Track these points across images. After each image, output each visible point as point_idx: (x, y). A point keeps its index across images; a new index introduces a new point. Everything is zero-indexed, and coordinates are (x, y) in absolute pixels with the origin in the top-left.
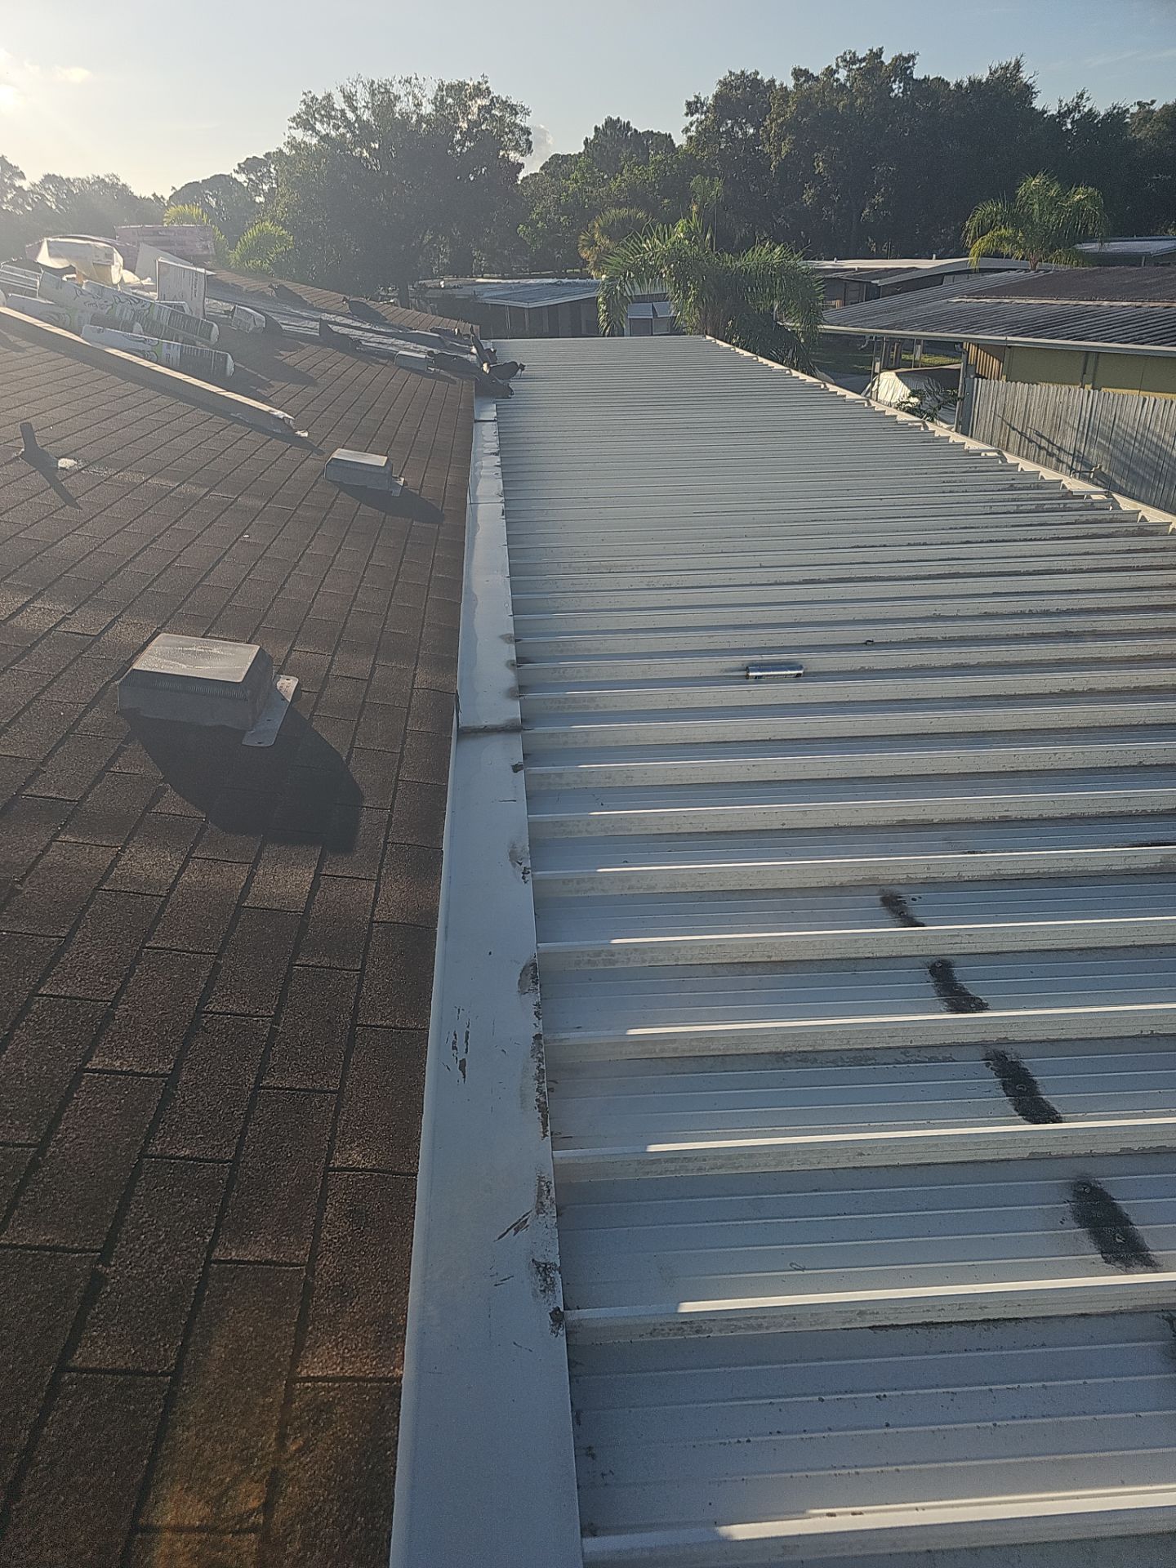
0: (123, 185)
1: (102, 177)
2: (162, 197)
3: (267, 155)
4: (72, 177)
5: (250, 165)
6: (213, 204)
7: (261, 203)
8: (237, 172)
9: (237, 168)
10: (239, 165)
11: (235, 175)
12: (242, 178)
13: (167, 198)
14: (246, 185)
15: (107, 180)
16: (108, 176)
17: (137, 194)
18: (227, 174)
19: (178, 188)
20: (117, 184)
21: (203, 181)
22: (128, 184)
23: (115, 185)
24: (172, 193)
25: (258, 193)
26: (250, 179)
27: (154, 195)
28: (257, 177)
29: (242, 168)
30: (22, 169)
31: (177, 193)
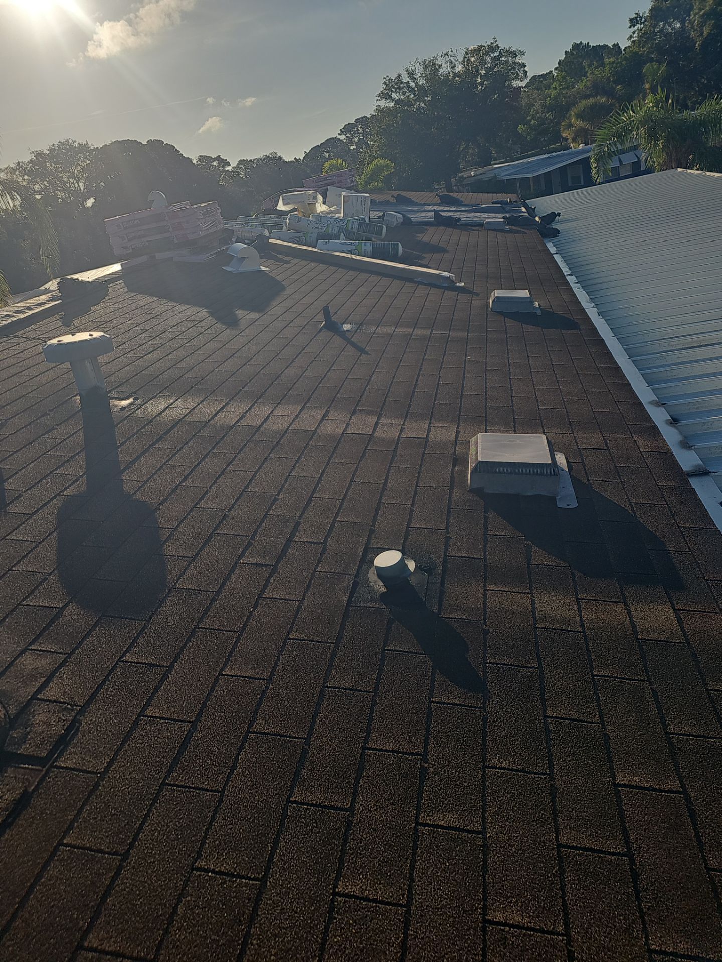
0: (280, 157)
1: (268, 155)
2: (300, 159)
3: (357, 120)
4: (252, 159)
5: (347, 129)
6: (327, 156)
7: (354, 149)
8: (340, 134)
9: (340, 132)
10: (341, 130)
11: (339, 137)
12: (343, 137)
13: (302, 159)
14: (345, 141)
15: (271, 156)
16: (270, 154)
17: (287, 160)
18: (334, 137)
19: (308, 152)
21: (321, 144)
22: (282, 156)
23: (275, 158)
24: (304, 155)
25: (352, 143)
26: (347, 137)
27: (295, 159)
28: (352, 135)
29: (342, 132)
30: (228, 160)
31: (307, 155)
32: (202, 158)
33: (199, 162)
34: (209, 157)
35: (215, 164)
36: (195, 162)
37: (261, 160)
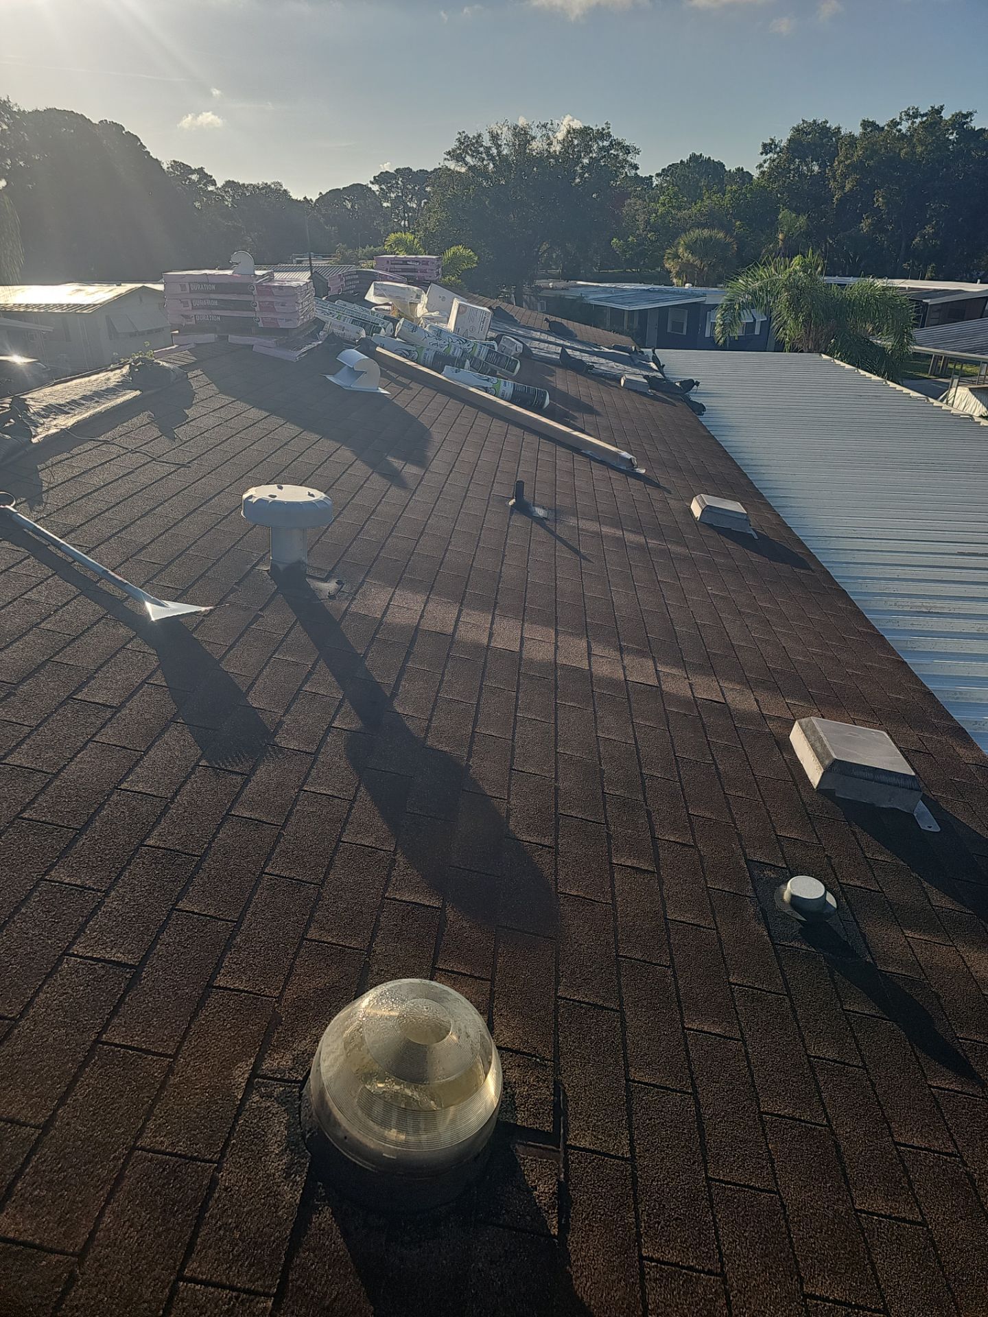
0: (285, 190)
1: (269, 183)
2: (311, 199)
3: (397, 170)
4: (247, 183)
5: (382, 178)
6: (349, 207)
7: (388, 207)
8: (372, 183)
9: (372, 180)
10: (375, 177)
11: (370, 185)
12: (375, 188)
13: (314, 201)
14: (377, 193)
15: (273, 186)
16: (272, 184)
17: (294, 197)
18: (364, 184)
19: (324, 193)
20: (280, 190)
21: (344, 188)
22: (289, 190)
23: (278, 191)
24: (318, 197)
25: (387, 199)
26: (381, 189)
27: (305, 198)
28: (388, 188)
29: (376, 180)
30: (214, 177)
31: (322, 197)
32: (176, 165)
33: (171, 170)
34: (187, 166)
35: (195, 177)
36: (165, 166)
37: (258, 187)
